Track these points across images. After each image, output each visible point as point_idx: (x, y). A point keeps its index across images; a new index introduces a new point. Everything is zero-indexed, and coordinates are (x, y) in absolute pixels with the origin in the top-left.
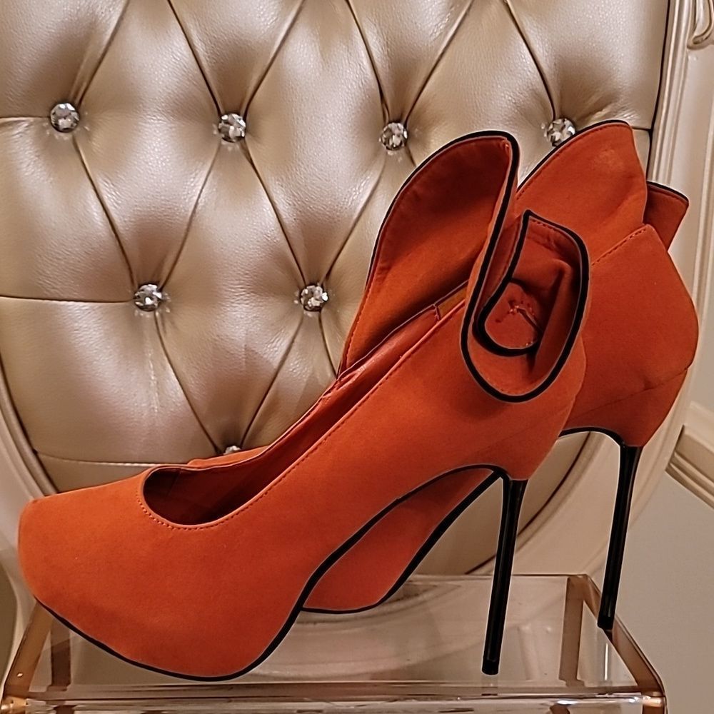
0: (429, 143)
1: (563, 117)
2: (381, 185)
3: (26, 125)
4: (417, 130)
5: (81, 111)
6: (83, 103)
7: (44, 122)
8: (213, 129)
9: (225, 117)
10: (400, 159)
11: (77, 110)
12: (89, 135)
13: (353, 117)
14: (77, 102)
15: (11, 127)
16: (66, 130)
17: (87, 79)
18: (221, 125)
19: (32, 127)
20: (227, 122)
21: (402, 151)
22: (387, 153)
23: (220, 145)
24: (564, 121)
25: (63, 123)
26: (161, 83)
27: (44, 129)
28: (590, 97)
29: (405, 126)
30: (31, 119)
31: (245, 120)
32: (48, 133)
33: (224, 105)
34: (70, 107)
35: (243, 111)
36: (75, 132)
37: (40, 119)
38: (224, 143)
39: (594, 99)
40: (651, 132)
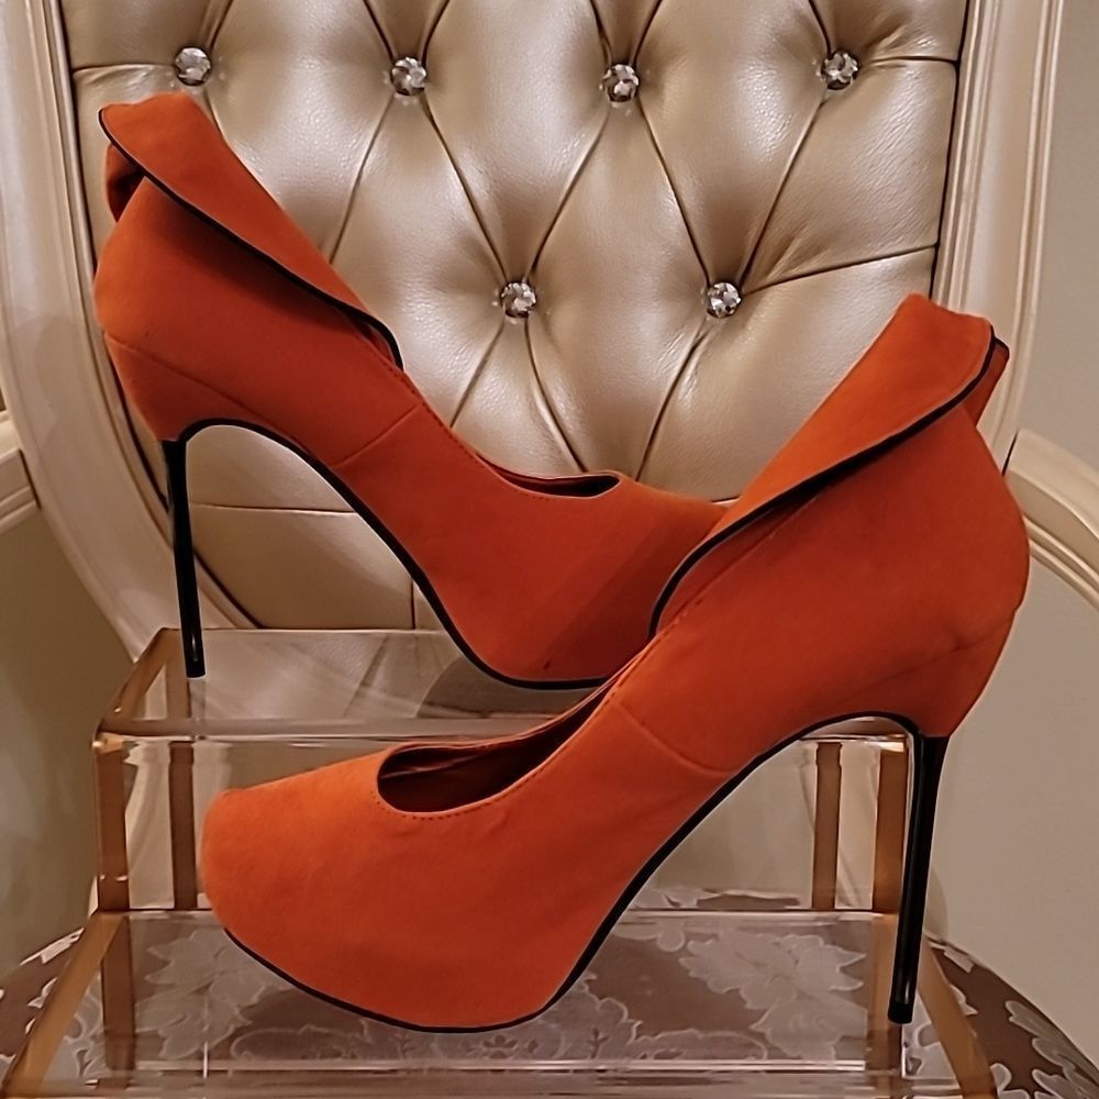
0: (663, 87)
1: (841, 50)
2: (600, 145)
3: (144, 74)
4: (648, 72)
5: (213, 56)
6: (216, 45)
7: (165, 71)
8: (383, 77)
9: (401, 63)
10: (629, 111)
11: (209, 57)
12: (224, 86)
13: (562, 54)
14: (208, 44)
15: (124, 77)
16: (197, 83)
17: (220, 14)
18: (394, 71)
19: (152, 76)
20: (402, 68)
21: (631, 103)
22: (611, 106)
23: (392, 100)
24: (842, 55)
25: (193, 73)
26: (312, 15)
27: (168, 80)
28: (873, 18)
29: (634, 67)
30: (151, 67)
31: (424, 65)
32: (172, 85)
33: (397, 45)
34: (200, 54)
35: (421, 54)
36: (206, 84)
37: (160, 67)
38: (398, 96)
39: (879, 20)
40: (957, 64)
